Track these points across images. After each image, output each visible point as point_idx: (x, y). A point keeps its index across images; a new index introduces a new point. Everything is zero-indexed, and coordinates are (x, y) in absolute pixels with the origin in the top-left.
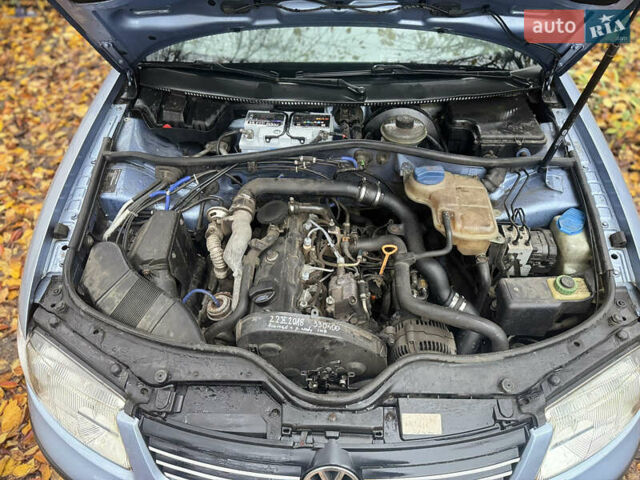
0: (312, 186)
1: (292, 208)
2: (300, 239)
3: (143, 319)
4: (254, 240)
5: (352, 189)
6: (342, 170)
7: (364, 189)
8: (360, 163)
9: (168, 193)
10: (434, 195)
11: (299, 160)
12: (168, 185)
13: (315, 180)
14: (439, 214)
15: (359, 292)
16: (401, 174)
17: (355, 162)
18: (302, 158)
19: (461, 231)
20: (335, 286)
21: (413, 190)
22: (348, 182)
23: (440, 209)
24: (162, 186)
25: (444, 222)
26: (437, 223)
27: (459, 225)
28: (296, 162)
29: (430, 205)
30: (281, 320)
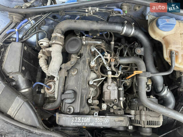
0: (96, 26)
1: (84, 43)
2: (89, 58)
3: (10, 110)
4: (63, 64)
5: (118, 28)
6: (113, 15)
7: (125, 28)
8: (124, 12)
9: (16, 30)
10: (166, 38)
11: (88, 10)
12: (16, 24)
13: (97, 22)
14: (168, 51)
15: (119, 96)
16: (147, 18)
17: (121, 11)
18: (90, 8)
19: (180, 64)
20: (106, 90)
21: (154, 32)
22: (116, 23)
23: (169, 48)
24: (13, 25)
25: (171, 57)
26: (166, 56)
27: (180, 60)
28: (87, 11)
29: (163, 42)
30: (78, 120)
